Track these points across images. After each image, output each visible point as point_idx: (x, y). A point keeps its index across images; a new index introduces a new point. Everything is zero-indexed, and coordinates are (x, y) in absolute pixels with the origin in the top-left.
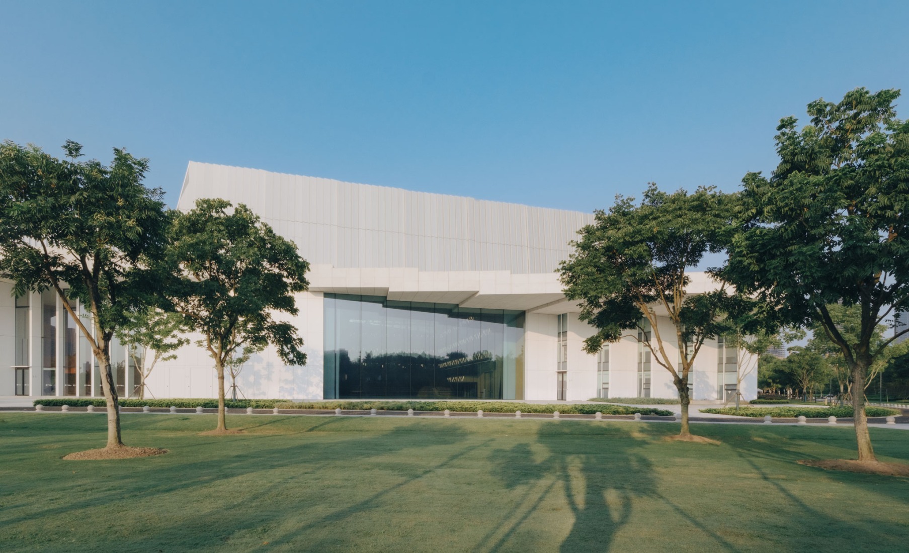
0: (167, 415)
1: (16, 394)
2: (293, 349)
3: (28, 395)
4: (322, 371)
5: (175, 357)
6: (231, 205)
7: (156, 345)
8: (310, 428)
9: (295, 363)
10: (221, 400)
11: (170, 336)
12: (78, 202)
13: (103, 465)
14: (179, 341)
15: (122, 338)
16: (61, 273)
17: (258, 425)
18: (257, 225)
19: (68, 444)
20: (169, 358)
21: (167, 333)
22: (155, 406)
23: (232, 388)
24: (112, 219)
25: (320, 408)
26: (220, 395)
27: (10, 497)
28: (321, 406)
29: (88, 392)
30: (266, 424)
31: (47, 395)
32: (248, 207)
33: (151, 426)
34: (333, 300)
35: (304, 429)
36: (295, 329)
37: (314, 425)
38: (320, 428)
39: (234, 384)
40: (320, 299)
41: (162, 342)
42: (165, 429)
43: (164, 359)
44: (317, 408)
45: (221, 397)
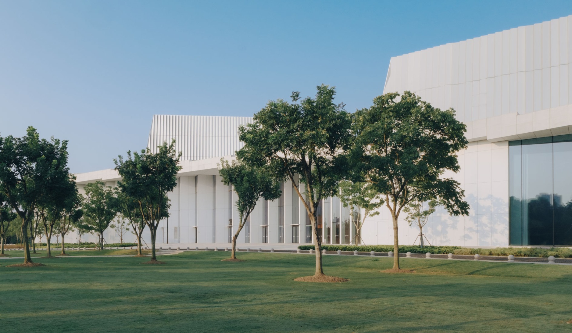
0: (366, 257)
1: (293, 243)
2: (457, 201)
3: (298, 243)
4: (507, 219)
5: (378, 213)
6: (398, 95)
7: (365, 205)
8: (472, 271)
9: (459, 213)
10: (396, 246)
11: (374, 198)
12: (298, 126)
13: (309, 285)
14: (381, 200)
15: (345, 202)
16: (294, 168)
17: (428, 266)
18: (419, 104)
19: (303, 272)
20: (374, 214)
21: (372, 196)
22: (364, 251)
23: (420, 236)
24: (314, 132)
25: (499, 255)
26: (395, 242)
27: (260, 295)
28: (500, 253)
29: (337, 240)
30: (434, 266)
31: (307, 243)
32: (412, 92)
33: (353, 265)
34: (520, 146)
35: (465, 272)
36: (458, 184)
37: (476, 269)
38: (480, 272)
39: (421, 233)
40: (505, 147)
41: (369, 202)
42: (361, 267)
43: (371, 215)
44: (496, 255)
45: (396, 244)
